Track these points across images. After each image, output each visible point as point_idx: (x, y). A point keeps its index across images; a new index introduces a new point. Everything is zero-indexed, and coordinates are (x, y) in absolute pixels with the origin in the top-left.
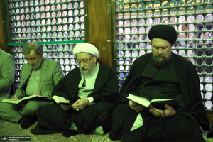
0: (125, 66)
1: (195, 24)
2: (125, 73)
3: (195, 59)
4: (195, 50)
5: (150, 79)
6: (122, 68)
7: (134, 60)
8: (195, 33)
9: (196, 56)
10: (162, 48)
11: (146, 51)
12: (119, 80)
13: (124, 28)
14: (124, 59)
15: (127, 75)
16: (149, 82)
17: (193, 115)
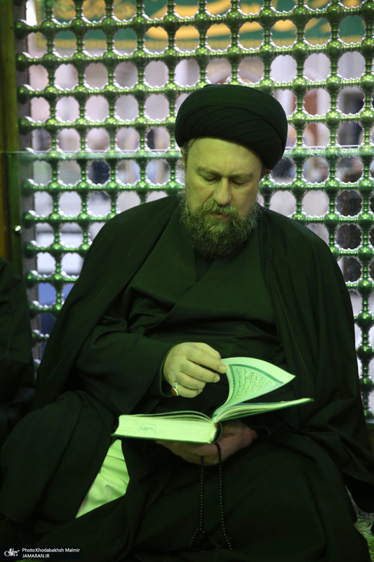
0: (57, 254)
1: (333, 89)
2: (58, 285)
3: (331, 225)
4: (331, 192)
5: (167, 307)
6: (45, 262)
7: (95, 229)
8: (332, 124)
9: (337, 215)
10: (234, 180)
11: (142, 193)
12: (35, 312)
13: (52, 99)
14: (56, 226)
15: (67, 290)
16: (161, 316)
17: (321, 444)
